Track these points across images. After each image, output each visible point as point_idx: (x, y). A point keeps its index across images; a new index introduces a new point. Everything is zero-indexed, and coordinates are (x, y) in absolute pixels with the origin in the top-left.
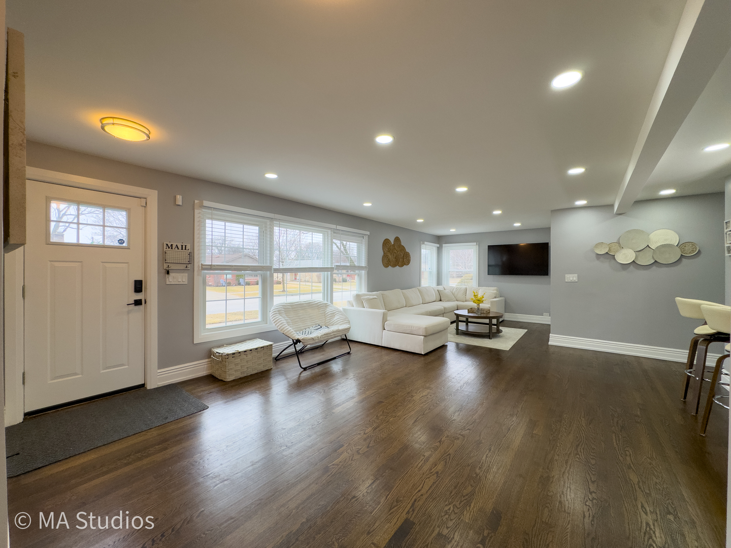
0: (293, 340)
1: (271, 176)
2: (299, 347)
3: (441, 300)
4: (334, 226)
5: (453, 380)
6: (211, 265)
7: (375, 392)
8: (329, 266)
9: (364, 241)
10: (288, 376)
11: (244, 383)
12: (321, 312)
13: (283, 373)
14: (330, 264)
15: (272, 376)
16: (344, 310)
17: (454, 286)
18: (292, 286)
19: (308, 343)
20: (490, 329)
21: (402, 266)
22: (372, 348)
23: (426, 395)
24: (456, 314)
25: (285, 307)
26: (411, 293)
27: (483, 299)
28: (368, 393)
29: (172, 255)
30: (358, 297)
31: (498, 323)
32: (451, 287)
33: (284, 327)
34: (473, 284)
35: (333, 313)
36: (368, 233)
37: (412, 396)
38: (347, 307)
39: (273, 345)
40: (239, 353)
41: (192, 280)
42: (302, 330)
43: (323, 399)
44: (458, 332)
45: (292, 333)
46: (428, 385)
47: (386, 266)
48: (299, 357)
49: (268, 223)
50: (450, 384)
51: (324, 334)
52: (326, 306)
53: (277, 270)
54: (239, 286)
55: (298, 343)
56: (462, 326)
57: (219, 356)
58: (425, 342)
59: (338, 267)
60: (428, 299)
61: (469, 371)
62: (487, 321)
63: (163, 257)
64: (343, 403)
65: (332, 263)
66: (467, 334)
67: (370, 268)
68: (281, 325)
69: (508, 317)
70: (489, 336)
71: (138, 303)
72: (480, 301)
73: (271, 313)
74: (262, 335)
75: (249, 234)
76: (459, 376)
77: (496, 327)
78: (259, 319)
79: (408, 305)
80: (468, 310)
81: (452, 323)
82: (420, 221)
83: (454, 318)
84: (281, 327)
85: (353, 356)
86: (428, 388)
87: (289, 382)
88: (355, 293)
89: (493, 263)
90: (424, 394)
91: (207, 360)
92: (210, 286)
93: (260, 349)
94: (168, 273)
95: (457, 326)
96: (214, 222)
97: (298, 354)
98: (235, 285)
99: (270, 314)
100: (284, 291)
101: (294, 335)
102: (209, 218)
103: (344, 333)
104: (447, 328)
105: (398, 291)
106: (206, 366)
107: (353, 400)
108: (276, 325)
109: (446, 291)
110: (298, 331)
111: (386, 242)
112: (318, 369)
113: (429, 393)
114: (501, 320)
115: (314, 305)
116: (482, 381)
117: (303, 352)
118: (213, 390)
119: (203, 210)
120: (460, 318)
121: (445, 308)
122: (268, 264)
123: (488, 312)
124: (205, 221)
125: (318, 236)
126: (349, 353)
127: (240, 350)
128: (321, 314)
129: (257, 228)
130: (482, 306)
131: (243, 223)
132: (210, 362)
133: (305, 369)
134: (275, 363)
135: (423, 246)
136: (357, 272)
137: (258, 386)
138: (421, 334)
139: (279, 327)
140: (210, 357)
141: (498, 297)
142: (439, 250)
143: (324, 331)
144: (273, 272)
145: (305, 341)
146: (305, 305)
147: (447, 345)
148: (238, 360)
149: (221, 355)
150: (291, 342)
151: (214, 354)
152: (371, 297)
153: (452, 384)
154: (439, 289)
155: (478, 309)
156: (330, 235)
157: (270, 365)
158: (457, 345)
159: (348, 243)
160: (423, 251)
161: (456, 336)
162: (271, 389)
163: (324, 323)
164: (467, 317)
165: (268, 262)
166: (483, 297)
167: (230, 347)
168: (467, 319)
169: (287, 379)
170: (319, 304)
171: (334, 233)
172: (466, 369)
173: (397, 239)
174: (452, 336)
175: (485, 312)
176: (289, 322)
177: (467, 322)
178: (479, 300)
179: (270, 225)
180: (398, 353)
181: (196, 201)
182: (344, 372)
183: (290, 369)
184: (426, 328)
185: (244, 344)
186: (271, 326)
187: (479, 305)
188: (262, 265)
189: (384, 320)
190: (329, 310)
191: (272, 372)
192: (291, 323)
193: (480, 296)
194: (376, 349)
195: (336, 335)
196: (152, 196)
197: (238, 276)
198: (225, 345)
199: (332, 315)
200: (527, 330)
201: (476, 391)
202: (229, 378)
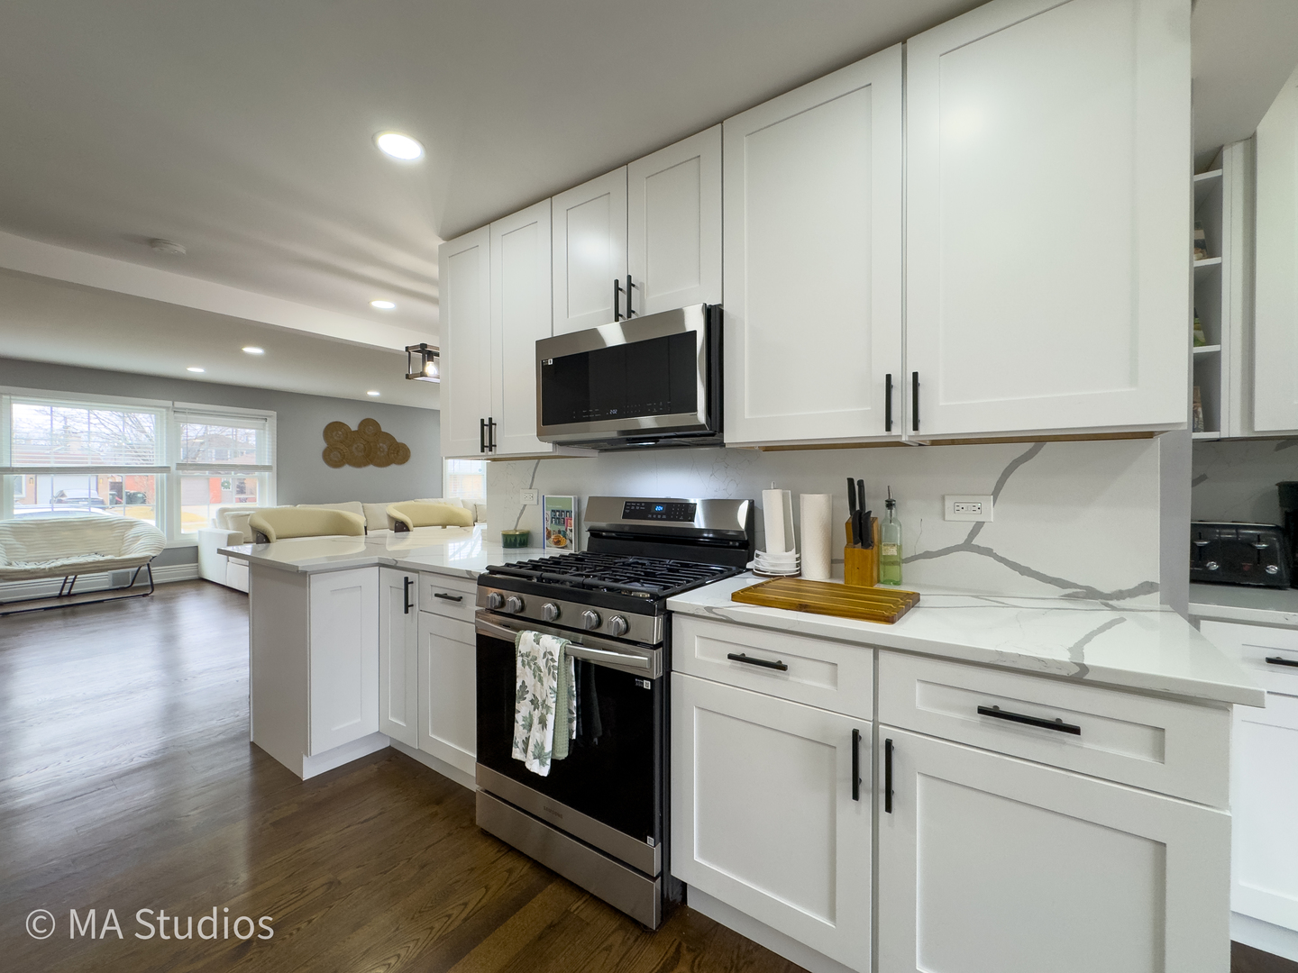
9: (267, 425)
12: (116, 535)
21: (385, 465)
30: (221, 512)
36: (272, 413)
47: (336, 464)
52: (131, 525)
111: (335, 427)
115: (102, 525)
126: (146, 595)
128: (114, 537)
170: (116, 522)
171: (176, 412)
173: (369, 423)
190: (133, 531)
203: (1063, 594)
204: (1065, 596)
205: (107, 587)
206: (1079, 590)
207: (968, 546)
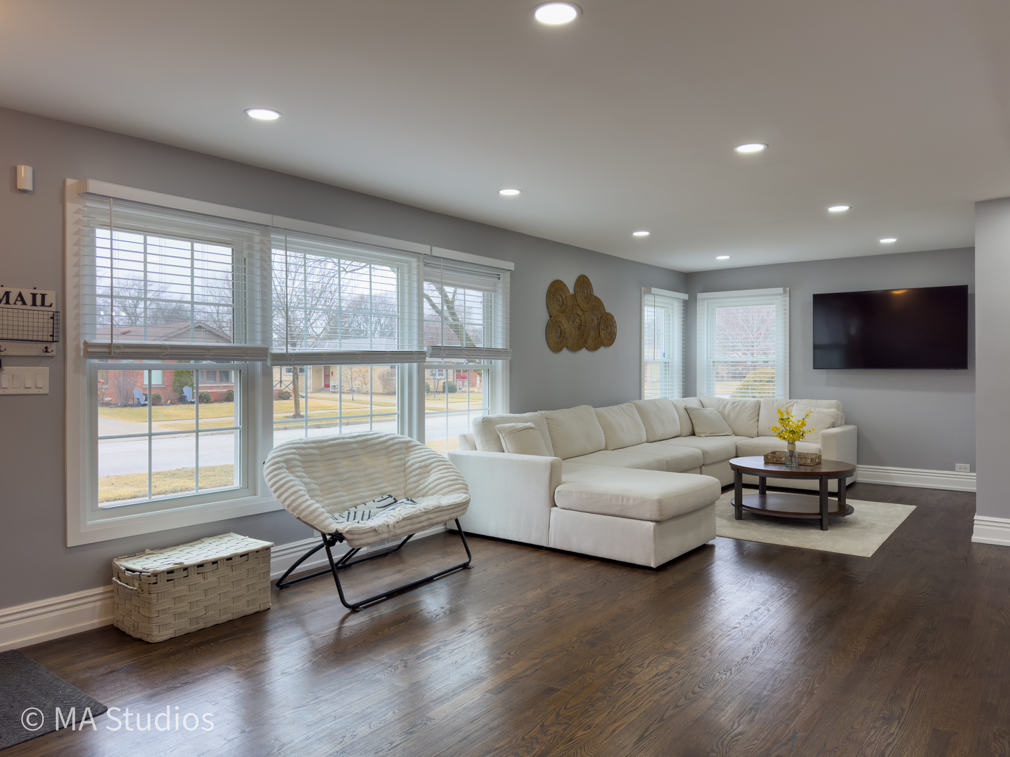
0: (324, 535)
1: (263, 115)
2: (339, 550)
3: (693, 434)
4: (425, 249)
5: (734, 632)
6: (109, 346)
7: (535, 665)
8: (415, 349)
9: (500, 285)
10: (311, 628)
11: (198, 645)
12: (395, 463)
13: (298, 619)
14: (415, 342)
15: (271, 627)
16: (454, 457)
17: (727, 397)
18: (319, 403)
19: (363, 542)
20: (823, 504)
21: (595, 348)
22: (523, 552)
23: (666, 672)
24: (734, 467)
25: (302, 452)
26: (619, 416)
27: (805, 429)
28: (518, 667)
30: (487, 426)
31: (843, 489)
32: (719, 400)
33: (300, 501)
34: (778, 392)
35: (426, 466)
36: (511, 266)
37: (631, 675)
38: (459, 450)
39: (273, 550)
40: (185, 569)
41: (59, 383)
42: (346, 509)
43: (402, 685)
44: (742, 513)
45: (322, 518)
46: (669, 646)
47: (556, 349)
48: (340, 577)
49: (257, 239)
50: (724, 643)
51: (404, 519)
52: (407, 447)
53: (282, 359)
54: (183, 406)
55: (338, 543)
56: (751, 499)
57: (133, 578)
58: (658, 535)
60: (660, 431)
61: (773, 609)
62: (814, 484)
64: (455, 693)
65: (421, 342)
66: (763, 516)
67: (515, 354)
68: (292, 498)
69: (866, 474)
70: (820, 521)
72: (795, 434)
73: (265, 466)
74: (242, 525)
75: (206, 265)
76: (747, 622)
77: (837, 499)
78: (236, 483)
79: (613, 445)
80: (766, 457)
81: (725, 489)
82: (641, 234)
83: (730, 478)
84: (293, 501)
85: (476, 575)
86: (671, 653)
87: (313, 642)
88: (479, 415)
89: (825, 340)
90: (661, 668)
91: (100, 590)
92: (107, 404)
93: (239, 559)
95: (739, 498)
96: (118, 235)
97: (337, 570)
98: (172, 403)
99: (265, 471)
100: (297, 415)
101: (327, 522)
102: (103, 226)
103: (454, 516)
104: (713, 503)
105: (586, 412)
106: (99, 603)
107: (479, 686)
108: (279, 497)
109: (708, 411)
110: (336, 511)
111: (556, 289)
112: (386, 609)
113: (672, 666)
114: (848, 481)
115: (378, 447)
116: (807, 635)
117: (350, 565)
118: (119, 665)
119: (89, 204)
120: (747, 478)
121: (705, 453)
122: (258, 344)
123: (817, 459)
124: (94, 232)
125: (384, 273)
126: (465, 567)
127: (187, 563)
128: (395, 467)
129: (228, 251)
130: (802, 446)
131: (193, 239)
132: (108, 595)
133: (354, 609)
134: (278, 595)
135: (647, 299)
136: (484, 362)
137: (235, 653)
138: (648, 516)
139: (287, 503)
140: (109, 582)
141: (840, 425)
142: (688, 310)
143: (403, 510)
144: (269, 363)
145: (356, 537)
146: (355, 446)
147: (712, 547)
148: (181, 588)
149: (138, 575)
150: (318, 540)
151: (119, 574)
152: (521, 425)
153: (731, 642)
154: (690, 405)
155: (792, 453)
156: (415, 271)
157: (266, 599)
158: (740, 544)
159: (460, 291)
160: (649, 313)
161: (736, 523)
162: (267, 660)
163: (403, 491)
164: (763, 474)
165: (259, 336)
166: (803, 424)
167: (162, 556)
168: (763, 480)
169: (308, 634)
170: (391, 442)
171: (426, 265)
172: (764, 604)
173: (583, 282)
174: (725, 522)
175: (809, 461)
176: (314, 490)
177: (763, 488)
178: (793, 432)
179: (262, 242)
180: (589, 565)
181: (69, 182)
182: (455, 614)
183: (315, 610)
184: (660, 502)
185: (198, 546)
186: (267, 501)
187: (793, 443)
188: (242, 345)
189: (554, 481)
190: (414, 458)
191: (271, 616)
192: (318, 492)
193: (795, 420)
194: (535, 556)
195: (435, 521)
197: (179, 373)
198: (148, 551)
199: (421, 470)
200: (913, 507)
201: (792, 661)
202: (160, 634)
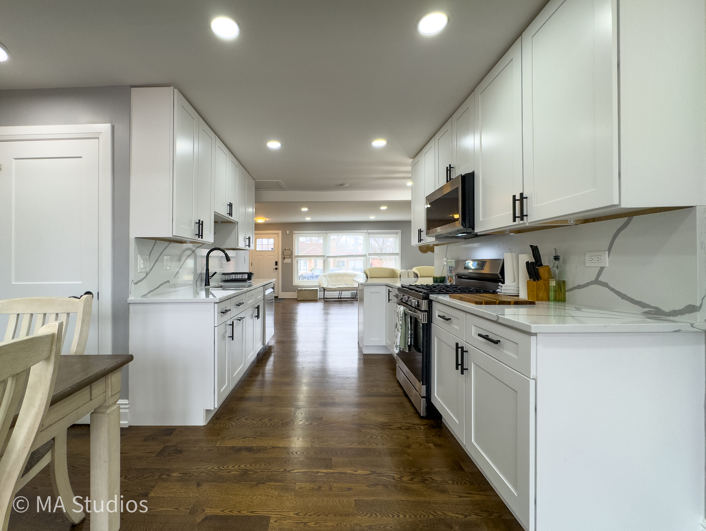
6: (298, 255)
9: (398, 236)
29: (286, 252)
39: (318, 290)
41: (292, 261)
53: (331, 257)
59: (370, 254)
63: (283, 254)
71: (276, 269)
92: (298, 262)
94: (284, 259)
124: (298, 238)
144: (329, 258)
165: (327, 253)
176: (329, 281)
196: (280, 232)
203: (643, 311)
204: (644, 312)
205: (349, 297)
206: (652, 309)
207: (596, 282)
